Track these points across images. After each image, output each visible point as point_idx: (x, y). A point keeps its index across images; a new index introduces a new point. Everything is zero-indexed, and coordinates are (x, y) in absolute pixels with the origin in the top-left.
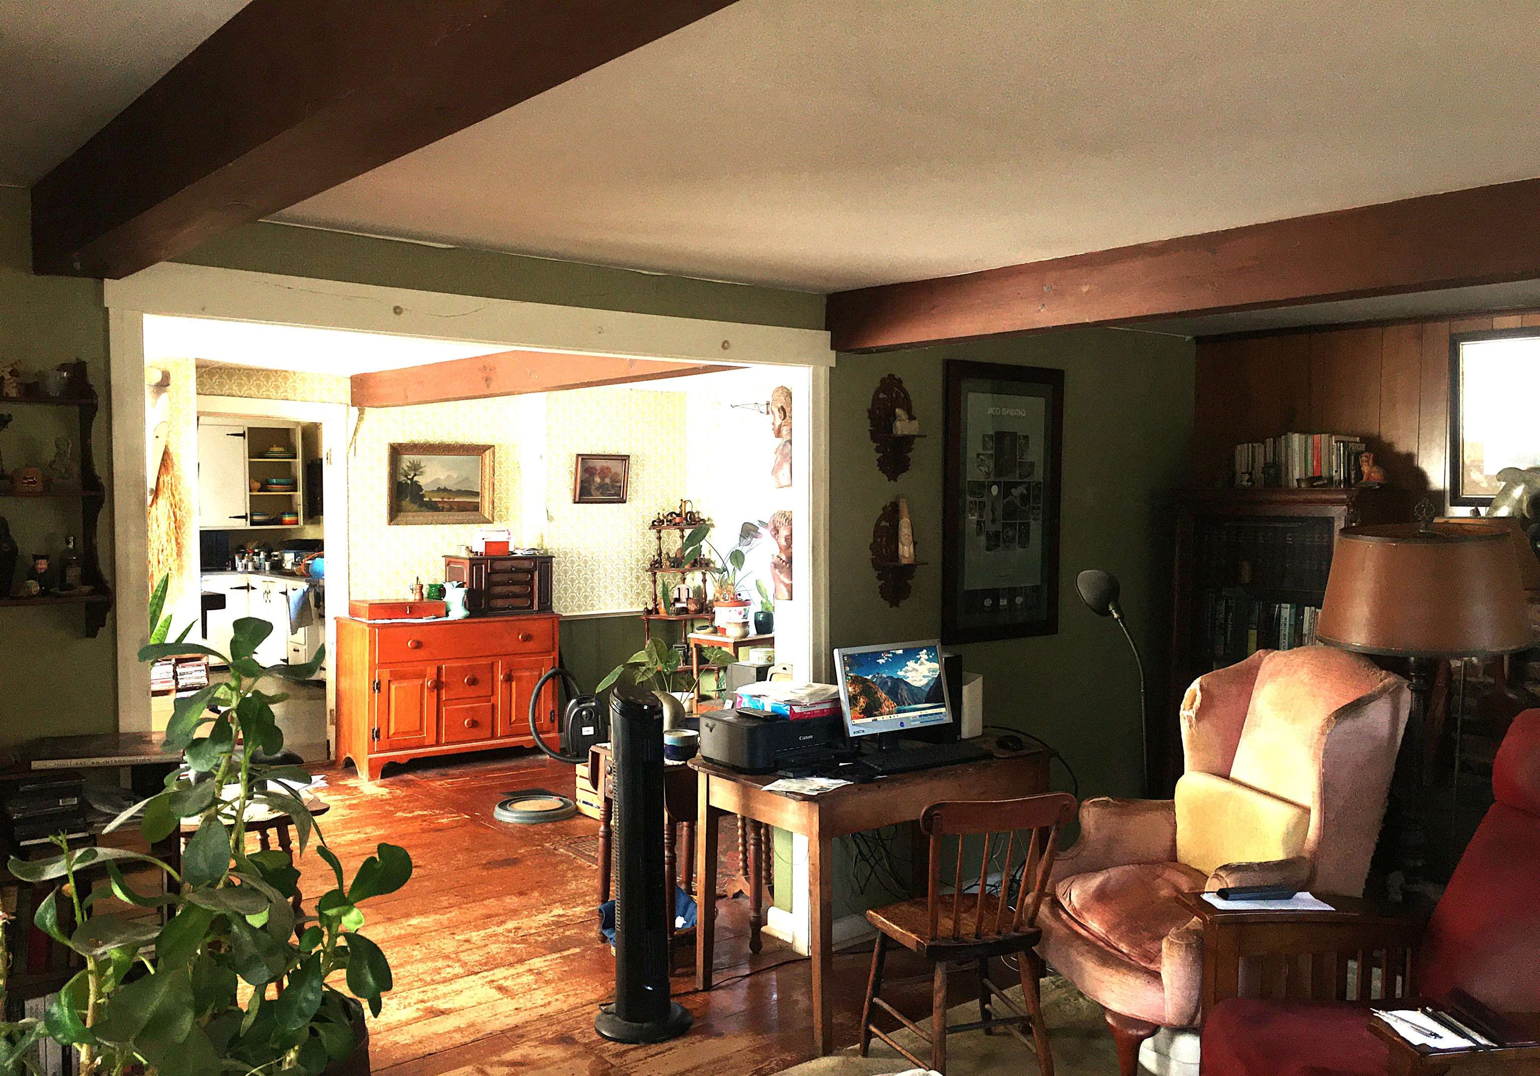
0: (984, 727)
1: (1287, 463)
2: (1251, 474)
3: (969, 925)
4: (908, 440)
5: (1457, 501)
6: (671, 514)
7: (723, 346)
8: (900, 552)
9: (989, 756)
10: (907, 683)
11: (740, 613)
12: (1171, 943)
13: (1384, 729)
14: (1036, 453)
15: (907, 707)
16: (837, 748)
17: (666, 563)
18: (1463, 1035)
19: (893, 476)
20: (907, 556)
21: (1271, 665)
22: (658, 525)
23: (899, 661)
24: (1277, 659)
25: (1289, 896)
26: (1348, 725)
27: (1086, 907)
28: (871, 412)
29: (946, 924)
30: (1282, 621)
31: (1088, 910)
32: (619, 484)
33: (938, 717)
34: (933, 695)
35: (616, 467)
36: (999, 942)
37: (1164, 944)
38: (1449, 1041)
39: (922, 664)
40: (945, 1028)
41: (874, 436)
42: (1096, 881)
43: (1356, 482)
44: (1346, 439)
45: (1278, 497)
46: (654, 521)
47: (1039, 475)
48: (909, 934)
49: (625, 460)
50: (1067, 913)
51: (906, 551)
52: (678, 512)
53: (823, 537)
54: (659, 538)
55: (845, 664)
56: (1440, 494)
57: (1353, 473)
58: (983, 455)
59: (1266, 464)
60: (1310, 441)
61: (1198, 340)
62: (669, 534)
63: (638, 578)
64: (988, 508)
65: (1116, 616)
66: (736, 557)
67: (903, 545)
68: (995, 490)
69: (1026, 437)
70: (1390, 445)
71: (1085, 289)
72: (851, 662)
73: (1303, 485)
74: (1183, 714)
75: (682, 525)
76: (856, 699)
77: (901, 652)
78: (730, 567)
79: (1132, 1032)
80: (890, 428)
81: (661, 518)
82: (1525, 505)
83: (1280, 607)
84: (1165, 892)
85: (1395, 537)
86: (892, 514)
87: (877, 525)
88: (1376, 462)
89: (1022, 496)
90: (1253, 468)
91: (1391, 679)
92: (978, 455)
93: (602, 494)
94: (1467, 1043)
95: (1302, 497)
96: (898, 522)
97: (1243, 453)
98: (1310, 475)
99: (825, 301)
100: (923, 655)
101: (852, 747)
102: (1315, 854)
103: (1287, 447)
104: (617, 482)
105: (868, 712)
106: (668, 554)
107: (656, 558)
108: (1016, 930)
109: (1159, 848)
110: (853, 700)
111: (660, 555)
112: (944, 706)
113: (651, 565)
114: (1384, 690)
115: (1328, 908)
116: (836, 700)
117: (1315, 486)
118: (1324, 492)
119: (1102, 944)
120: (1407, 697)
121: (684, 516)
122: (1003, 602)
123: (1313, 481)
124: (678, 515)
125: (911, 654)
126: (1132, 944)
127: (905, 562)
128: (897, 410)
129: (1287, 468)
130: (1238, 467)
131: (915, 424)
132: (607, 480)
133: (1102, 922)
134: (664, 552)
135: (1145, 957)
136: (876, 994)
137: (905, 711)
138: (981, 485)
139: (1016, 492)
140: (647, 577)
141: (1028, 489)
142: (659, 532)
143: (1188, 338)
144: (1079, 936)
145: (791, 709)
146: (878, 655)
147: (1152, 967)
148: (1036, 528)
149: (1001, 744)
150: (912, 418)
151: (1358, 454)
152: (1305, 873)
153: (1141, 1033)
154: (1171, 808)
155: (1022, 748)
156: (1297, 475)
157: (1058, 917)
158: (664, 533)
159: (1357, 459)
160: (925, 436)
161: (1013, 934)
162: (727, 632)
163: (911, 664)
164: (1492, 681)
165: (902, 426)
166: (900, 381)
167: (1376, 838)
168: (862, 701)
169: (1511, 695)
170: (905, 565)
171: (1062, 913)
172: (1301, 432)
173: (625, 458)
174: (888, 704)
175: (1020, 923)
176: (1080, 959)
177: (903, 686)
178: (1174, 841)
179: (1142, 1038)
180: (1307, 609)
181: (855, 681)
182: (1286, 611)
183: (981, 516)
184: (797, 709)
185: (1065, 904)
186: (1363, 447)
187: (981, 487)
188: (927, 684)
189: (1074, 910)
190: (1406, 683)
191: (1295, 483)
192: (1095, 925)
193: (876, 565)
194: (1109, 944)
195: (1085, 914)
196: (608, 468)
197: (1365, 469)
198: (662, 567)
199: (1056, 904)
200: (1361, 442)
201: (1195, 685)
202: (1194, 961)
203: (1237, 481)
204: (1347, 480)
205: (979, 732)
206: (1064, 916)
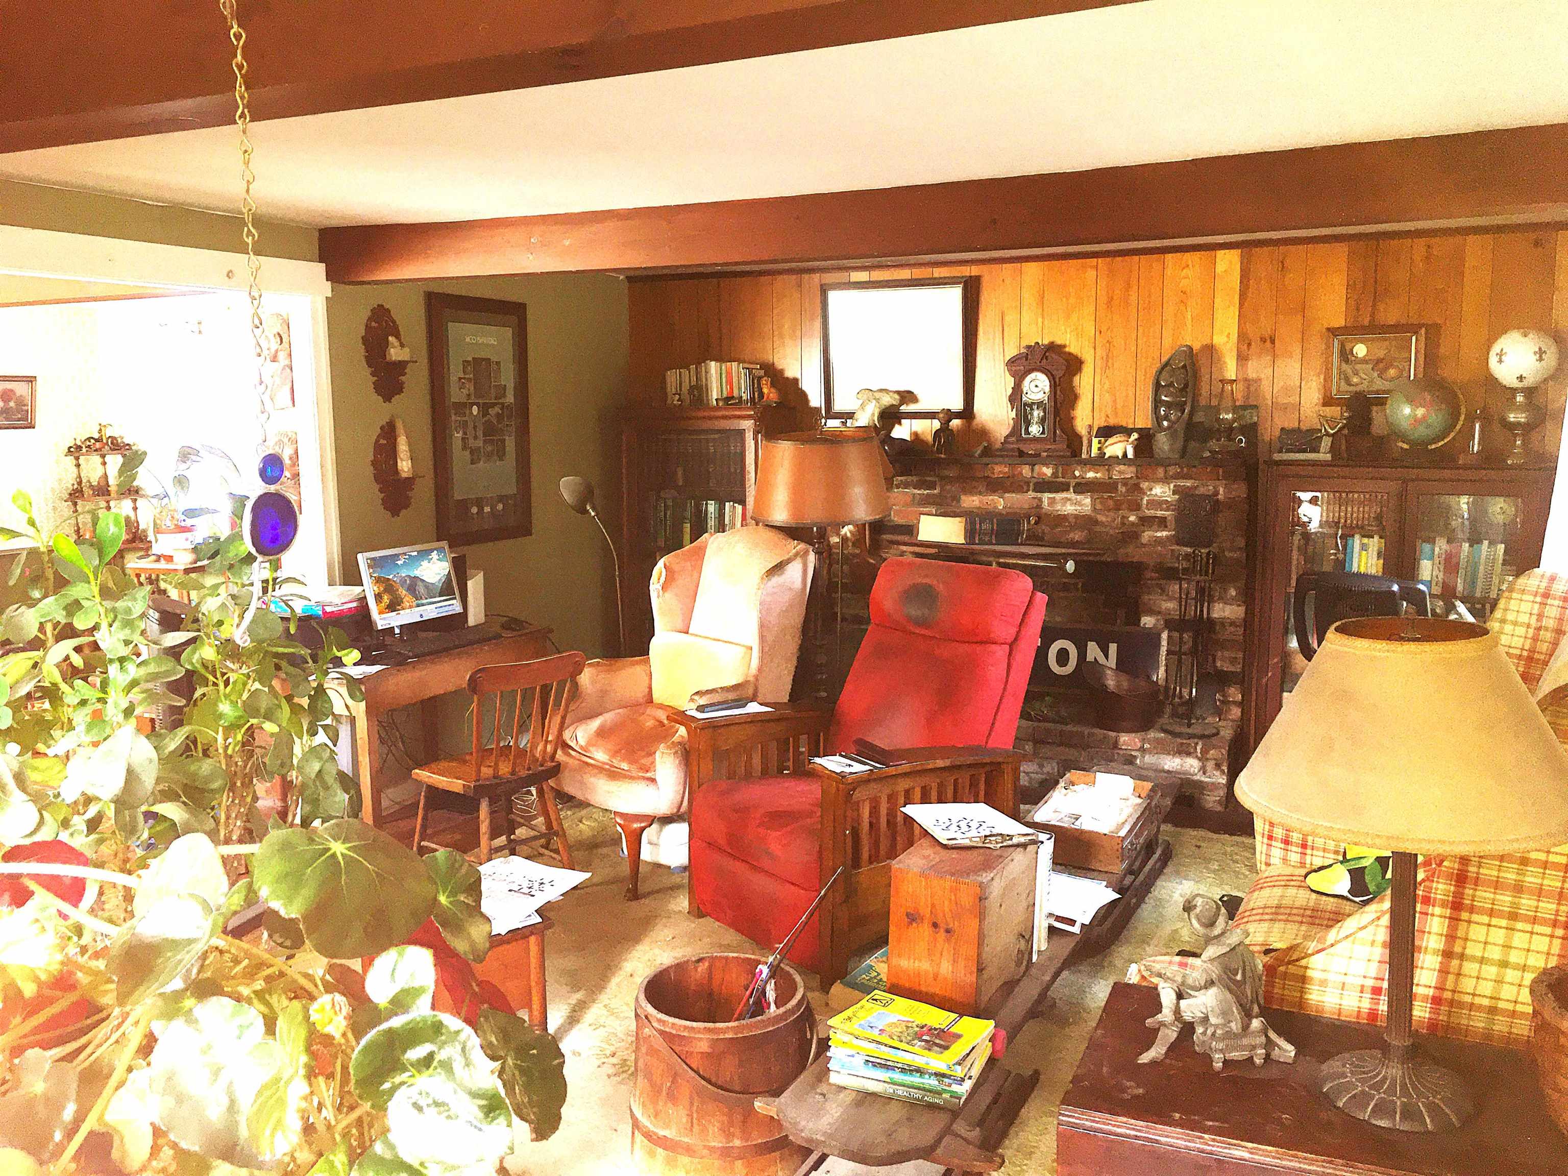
0: (486, 616)
1: (706, 385)
2: (679, 395)
3: (505, 769)
4: (400, 366)
5: (830, 414)
6: (89, 439)
7: (228, 276)
8: (399, 468)
9: (498, 636)
10: (423, 581)
11: (187, 540)
12: (663, 753)
13: (798, 584)
14: (508, 377)
15: (424, 601)
16: (365, 641)
17: (87, 492)
18: (865, 764)
19: (388, 398)
20: (406, 470)
21: (715, 544)
22: (75, 451)
23: (413, 561)
24: (720, 539)
25: (744, 706)
26: (776, 580)
27: (590, 743)
28: (365, 340)
29: (486, 771)
30: (709, 515)
31: (593, 745)
32: (26, 408)
33: (450, 608)
34: (446, 590)
35: (21, 389)
36: (529, 776)
37: (658, 754)
38: (858, 768)
39: (434, 563)
40: (491, 849)
41: (370, 361)
42: (596, 724)
43: (759, 401)
44: (752, 366)
45: (701, 414)
46: (71, 447)
47: (510, 398)
48: (455, 780)
49: (31, 382)
50: (575, 750)
51: (405, 466)
52: (96, 436)
53: (330, 455)
54: (78, 466)
55: (369, 567)
56: (818, 410)
57: (756, 394)
58: (464, 378)
59: (691, 387)
60: (723, 367)
61: (629, 278)
62: (88, 460)
63: (55, 508)
64: (470, 424)
65: (593, 514)
66: (180, 482)
67: (402, 460)
68: (475, 410)
69: (498, 363)
70: (781, 372)
71: (567, 243)
72: (374, 564)
73: (721, 404)
74: (652, 588)
75: (105, 451)
76: (381, 598)
77: (415, 553)
78: (171, 491)
79: (636, 825)
80: (383, 354)
81: (79, 443)
82: (876, 419)
83: (707, 504)
84: (650, 723)
85: (804, 441)
86: (389, 432)
87: (377, 441)
88: (773, 385)
89: (498, 415)
90: (681, 390)
91: (802, 546)
92: (460, 379)
93: (7, 420)
94: (868, 768)
95: (720, 413)
96: (396, 440)
97: (672, 377)
98: (725, 395)
99: (317, 234)
100: (434, 555)
101: (378, 639)
102: (756, 678)
103: (706, 372)
104: (24, 405)
105: (393, 606)
106: (89, 481)
107: (76, 486)
108: (542, 765)
109: (639, 693)
110: (378, 597)
111: (80, 483)
112: (455, 598)
113: (70, 494)
114: (796, 555)
115: (770, 709)
116: (363, 600)
117: (731, 404)
118: (736, 409)
119: (607, 767)
120: (812, 558)
121: (105, 441)
122: (487, 509)
123: (728, 400)
124: (97, 440)
125: (424, 554)
126: (631, 762)
127: (404, 475)
128: (390, 338)
129: (707, 390)
130: (669, 389)
131: (407, 350)
132: (12, 404)
133: (607, 751)
134: (84, 481)
135: (641, 769)
136: (422, 839)
137: (423, 605)
138: (464, 405)
139: (492, 411)
140: (66, 508)
141: (502, 409)
142: (77, 459)
143: (621, 277)
144: (587, 763)
145: (323, 609)
146: (396, 557)
147: (648, 775)
148: (510, 444)
149: (504, 627)
150: (402, 345)
151: (760, 378)
152: (750, 692)
153: (643, 825)
154: (647, 661)
155: (524, 628)
156: (715, 396)
157: (570, 755)
158: (82, 460)
159: (759, 384)
160: (416, 362)
161: (540, 768)
162: (174, 559)
163: (425, 563)
164: (857, 551)
165: (395, 353)
166: (388, 311)
167: (795, 663)
168: (386, 599)
169: (872, 561)
170: (406, 478)
171: (570, 751)
172: (716, 360)
173: (31, 380)
174: (408, 599)
175: (544, 760)
176: (592, 780)
177: (420, 583)
178: (650, 688)
179: (643, 829)
180: (727, 504)
181: (378, 580)
182: (712, 507)
183: (465, 433)
184: (328, 609)
185: (573, 744)
186: (762, 372)
187: (462, 407)
188: (440, 580)
189: (581, 747)
190: (811, 549)
191: (715, 402)
192: (600, 755)
193: (377, 479)
194: (612, 766)
195: (591, 748)
196: (12, 391)
197: (765, 391)
198: (83, 495)
199: (566, 746)
200: (761, 368)
201: (660, 564)
202: (680, 763)
203: (669, 402)
204: (752, 399)
205: (482, 619)
206: (573, 753)
